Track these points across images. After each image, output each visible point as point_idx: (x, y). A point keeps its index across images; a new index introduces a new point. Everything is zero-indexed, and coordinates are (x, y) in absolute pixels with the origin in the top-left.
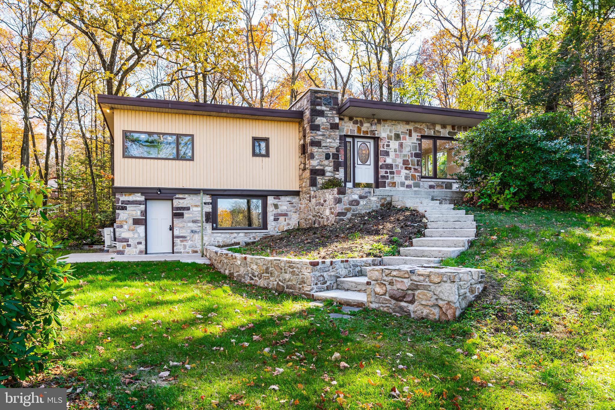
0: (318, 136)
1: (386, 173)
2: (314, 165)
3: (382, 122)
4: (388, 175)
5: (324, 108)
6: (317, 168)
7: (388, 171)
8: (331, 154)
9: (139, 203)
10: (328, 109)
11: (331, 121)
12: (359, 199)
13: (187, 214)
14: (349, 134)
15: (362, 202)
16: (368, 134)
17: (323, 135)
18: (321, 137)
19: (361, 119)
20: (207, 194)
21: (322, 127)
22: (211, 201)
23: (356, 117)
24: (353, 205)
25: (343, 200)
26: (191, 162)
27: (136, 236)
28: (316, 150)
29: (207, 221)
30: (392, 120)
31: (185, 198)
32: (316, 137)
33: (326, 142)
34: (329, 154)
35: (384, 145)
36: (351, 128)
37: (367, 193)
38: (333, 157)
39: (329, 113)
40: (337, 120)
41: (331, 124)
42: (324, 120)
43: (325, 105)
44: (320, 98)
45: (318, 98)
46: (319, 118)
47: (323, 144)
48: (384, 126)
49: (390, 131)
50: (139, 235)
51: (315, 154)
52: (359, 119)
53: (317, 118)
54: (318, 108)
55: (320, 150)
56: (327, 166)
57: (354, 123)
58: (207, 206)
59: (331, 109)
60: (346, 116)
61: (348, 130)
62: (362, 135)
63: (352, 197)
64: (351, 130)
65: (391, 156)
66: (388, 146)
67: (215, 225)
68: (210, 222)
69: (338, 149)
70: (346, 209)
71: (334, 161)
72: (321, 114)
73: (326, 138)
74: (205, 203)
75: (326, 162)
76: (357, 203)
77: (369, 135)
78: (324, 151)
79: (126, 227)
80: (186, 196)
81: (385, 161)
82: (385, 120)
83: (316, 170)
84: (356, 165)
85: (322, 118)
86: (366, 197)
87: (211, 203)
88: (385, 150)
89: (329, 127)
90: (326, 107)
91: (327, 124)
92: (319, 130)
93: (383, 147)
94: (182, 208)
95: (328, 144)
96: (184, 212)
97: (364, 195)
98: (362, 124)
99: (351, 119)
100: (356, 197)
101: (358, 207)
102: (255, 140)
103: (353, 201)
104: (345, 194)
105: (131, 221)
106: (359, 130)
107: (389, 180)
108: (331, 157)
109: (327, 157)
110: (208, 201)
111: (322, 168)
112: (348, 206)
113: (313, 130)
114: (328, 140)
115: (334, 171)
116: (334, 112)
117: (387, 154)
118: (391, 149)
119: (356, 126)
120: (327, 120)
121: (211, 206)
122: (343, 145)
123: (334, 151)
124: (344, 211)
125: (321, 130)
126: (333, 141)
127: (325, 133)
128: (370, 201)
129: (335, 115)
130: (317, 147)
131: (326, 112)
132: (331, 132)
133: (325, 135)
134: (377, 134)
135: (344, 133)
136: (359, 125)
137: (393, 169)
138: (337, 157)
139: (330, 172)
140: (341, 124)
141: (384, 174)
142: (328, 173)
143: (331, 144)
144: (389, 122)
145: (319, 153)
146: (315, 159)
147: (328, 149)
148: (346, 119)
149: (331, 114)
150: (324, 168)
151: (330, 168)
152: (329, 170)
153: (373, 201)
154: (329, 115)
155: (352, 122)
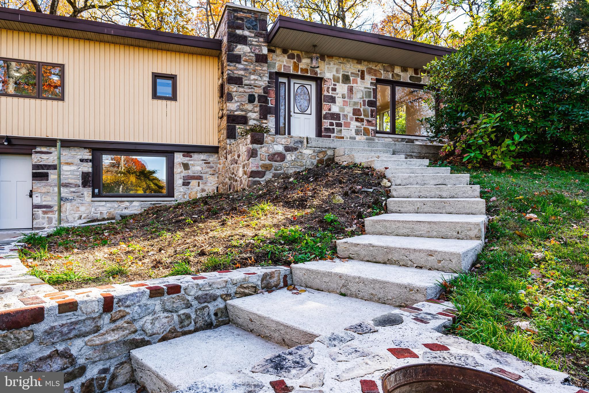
0: (238, 69)
1: (332, 124)
2: (232, 109)
3: (327, 59)
4: (334, 127)
5: (246, 33)
6: (236, 113)
7: (334, 122)
8: (256, 96)
10: (253, 35)
11: (257, 51)
12: (284, 152)
13: (53, 176)
14: (282, 71)
15: (290, 157)
16: (308, 73)
17: (245, 69)
18: (242, 72)
19: (299, 52)
20: (85, 148)
21: (244, 58)
22: (90, 157)
23: (292, 50)
24: (276, 161)
25: (259, 153)
26: (60, 102)
28: (235, 89)
29: (85, 184)
30: (340, 57)
31: (51, 153)
32: (235, 72)
33: (249, 80)
34: (254, 95)
35: (328, 88)
36: (285, 63)
37: (297, 142)
38: (259, 99)
39: (254, 41)
40: (265, 51)
41: (257, 55)
42: (246, 49)
43: (249, 29)
44: (242, 19)
45: (238, 19)
46: (239, 46)
47: (245, 82)
48: (330, 64)
49: (337, 71)
51: (234, 94)
52: (296, 53)
53: (236, 46)
54: (239, 32)
55: (241, 90)
56: (251, 111)
57: (289, 58)
58: (85, 164)
59: (257, 35)
60: (279, 47)
61: (281, 65)
62: (299, 73)
63: (273, 148)
64: (284, 66)
65: (337, 103)
66: (334, 90)
67: (96, 191)
68: (89, 186)
69: (266, 90)
70: (263, 166)
71: (260, 106)
72: (243, 40)
73: (250, 73)
74: (82, 160)
75: (250, 107)
76: (282, 157)
77: (309, 75)
78: (247, 90)
80: (53, 149)
81: (330, 110)
82: (331, 56)
83: (235, 116)
84: (292, 113)
85: (244, 46)
86: (296, 149)
87: (91, 161)
88: (330, 94)
89: (254, 59)
90: (250, 32)
91: (251, 54)
92: (240, 63)
93: (328, 91)
94: (45, 166)
95: (252, 82)
96: (49, 171)
97: (292, 145)
98: (299, 59)
99: (285, 51)
100: (280, 148)
101: (283, 164)
102: (156, 76)
103: (274, 154)
104: (262, 143)
106: (296, 66)
107: (335, 135)
108: (257, 99)
109: (251, 99)
110: (86, 157)
111: (243, 113)
112: (267, 162)
113: (231, 62)
114: (253, 77)
115: (260, 118)
116: (261, 40)
117: (333, 100)
118: (337, 94)
119: (292, 61)
120: (251, 49)
121: (90, 164)
122: (274, 85)
123: (261, 91)
124: (260, 169)
125: (243, 62)
126: (260, 79)
127: (248, 67)
128: (301, 155)
129: (263, 44)
130: (237, 86)
131: (249, 39)
132: (257, 66)
133: (248, 69)
134: (320, 73)
135: (276, 70)
136: (295, 60)
137: (340, 120)
138: (263, 99)
139: (254, 119)
140: (272, 57)
141: (329, 127)
142: (252, 121)
143: (256, 82)
144: (336, 59)
145: (239, 94)
146: (233, 101)
147: (252, 88)
148: (279, 51)
149: (256, 42)
150: (246, 114)
151: (255, 114)
152: (253, 117)
153: (306, 156)
154: (253, 43)
155: (286, 56)
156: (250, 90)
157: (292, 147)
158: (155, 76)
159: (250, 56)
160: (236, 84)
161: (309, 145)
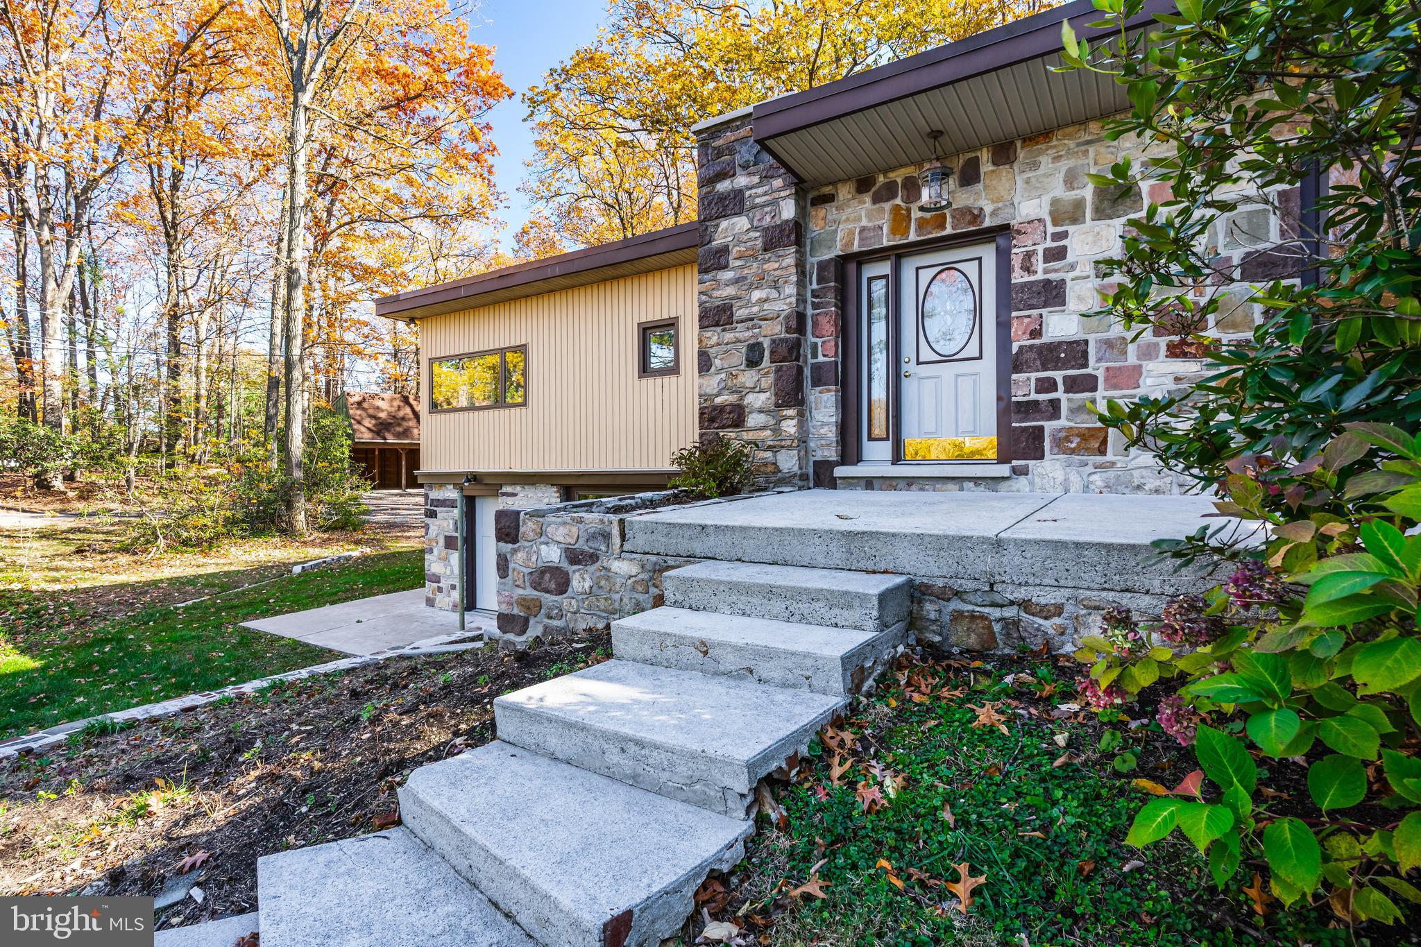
1: (1047, 385)
2: (709, 391)
3: (1021, 154)
4: (1060, 394)
5: (741, 181)
6: (718, 400)
7: (1058, 375)
8: (766, 344)
9: (451, 504)
10: (756, 179)
11: (767, 221)
12: (565, 565)
14: (856, 247)
15: (580, 581)
16: (942, 226)
17: (737, 281)
18: (731, 291)
19: (910, 171)
20: (553, 485)
21: (734, 252)
23: (885, 172)
24: (547, 591)
25: (512, 566)
26: (524, 409)
27: (448, 572)
28: (715, 339)
30: (1083, 122)
31: (514, 495)
32: (716, 294)
33: (748, 304)
34: (760, 345)
35: (1029, 256)
36: (864, 223)
37: (593, 536)
38: (772, 353)
39: (761, 194)
40: (788, 210)
41: (766, 231)
42: (742, 223)
43: (745, 167)
44: (731, 150)
45: (719, 152)
46: (724, 224)
47: (740, 313)
48: (1034, 166)
49: (1071, 180)
50: (452, 571)
51: (712, 352)
52: (898, 176)
53: (718, 226)
54: (723, 186)
55: (729, 336)
56: (752, 390)
57: (876, 200)
59: (766, 177)
60: (844, 181)
61: (852, 233)
62: (913, 237)
63: (538, 553)
64: (863, 229)
65: (1072, 303)
66: (1057, 254)
69: (799, 322)
70: (523, 602)
71: (778, 370)
72: (734, 204)
73: (751, 288)
75: (748, 378)
76: (562, 581)
77: (949, 230)
78: (740, 336)
79: (436, 551)
80: (518, 489)
81: (1036, 333)
82: (1040, 135)
83: (715, 408)
84: (909, 367)
85: (735, 219)
86: (594, 558)
88: (1040, 276)
89: (759, 244)
90: (749, 174)
91: (753, 234)
92: (725, 267)
93: (1027, 269)
95: (755, 309)
97: (582, 545)
98: (912, 192)
99: (863, 185)
100: (552, 555)
101: (565, 601)
102: (646, 331)
103: (543, 572)
104: (516, 540)
105: (442, 541)
106: (900, 220)
107: (1063, 422)
108: (767, 354)
109: (754, 357)
110: (554, 501)
111: (732, 398)
112: (530, 592)
113: (707, 271)
114: (757, 295)
115: (777, 405)
116: (778, 183)
117: (1052, 294)
118: (1072, 267)
119: (887, 206)
120: (751, 221)
122: (832, 298)
123: (776, 329)
124: (517, 610)
125: (734, 263)
126: (774, 294)
127: (746, 271)
128: (608, 578)
129: (783, 194)
130: (719, 329)
131: (748, 193)
132: (769, 261)
133: (745, 278)
134: (994, 213)
135: (837, 251)
136: (898, 201)
137: (1085, 365)
138: (790, 351)
139: (761, 411)
140: (825, 218)
141: (1034, 396)
142: (754, 415)
143: (766, 306)
144: (1064, 137)
145: (724, 348)
146: (713, 369)
147: (754, 327)
148: (844, 192)
149: (765, 194)
150: (742, 398)
151: (763, 396)
152: (758, 404)
153: (619, 581)
154: (758, 200)
155: (867, 198)
156: (749, 334)
157: (582, 552)
158: (645, 329)
159: (750, 240)
160: (717, 325)
161: (627, 546)
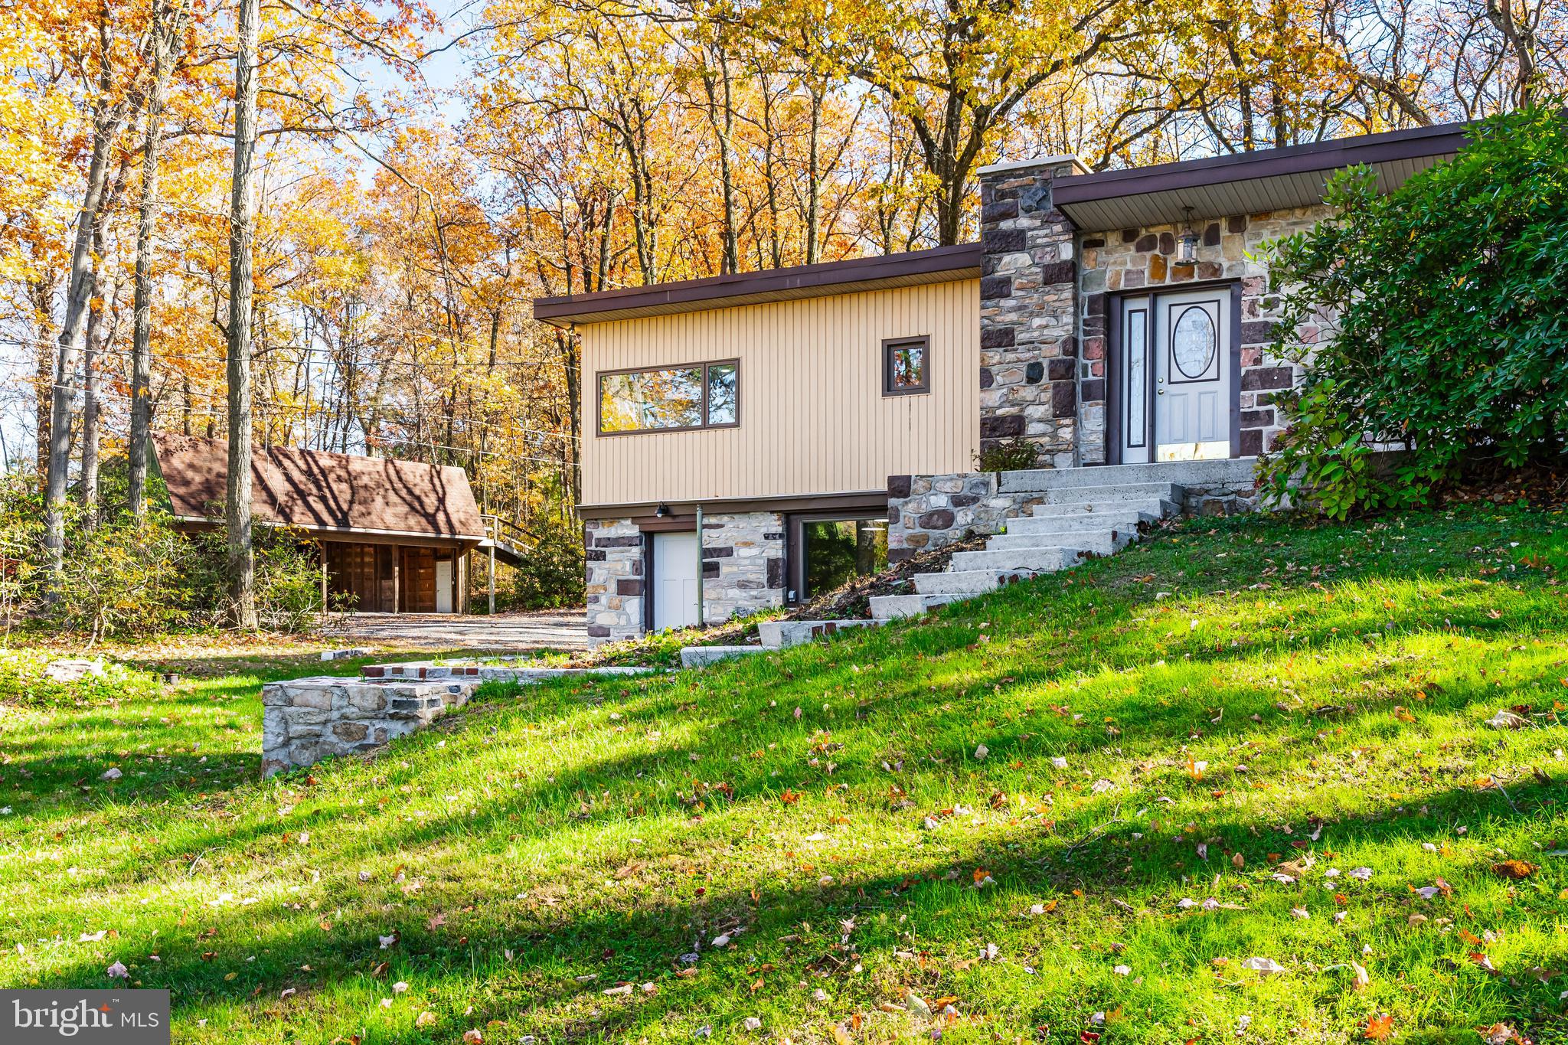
0: (1006, 313)
1: (1265, 400)
2: (990, 404)
3: (1249, 226)
5: (1024, 222)
6: (999, 412)
7: (1271, 392)
8: (1045, 364)
9: (627, 542)
10: (1038, 223)
11: (1048, 259)
12: (951, 508)
13: (726, 567)
14: (1122, 286)
15: (964, 516)
16: (1191, 276)
17: (1020, 308)
18: (1013, 317)
19: (1167, 229)
20: (772, 512)
21: (1016, 283)
22: (780, 530)
23: (1147, 227)
24: (934, 528)
25: (902, 514)
26: (735, 430)
27: (623, 622)
28: (997, 358)
29: (772, 583)
30: (1291, 209)
31: (722, 526)
32: (999, 319)
33: (1029, 329)
34: (1039, 364)
35: (1253, 303)
36: (1129, 266)
37: (976, 486)
38: (1051, 371)
39: (1041, 236)
40: (1067, 252)
41: (1046, 267)
42: (1023, 259)
43: (1028, 210)
44: (1013, 194)
45: (1003, 195)
46: (1007, 258)
47: (1021, 337)
48: (1259, 236)
50: (628, 621)
51: (994, 370)
52: (1158, 232)
53: (1000, 259)
54: (1006, 225)
55: (1011, 356)
56: (1032, 403)
57: (1139, 249)
58: (772, 543)
59: (1047, 222)
60: (1113, 230)
61: (1118, 274)
62: (1168, 282)
63: (928, 502)
64: (1128, 272)
66: (1272, 303)
67: (791, 594)
68: (779, 586)
69: (1072, 346)
70: (911, 539)
71: (1055, 387)
72: (1016, 241)
73: (1032, 315)
74: (767, 537)
75: (1029, 392)
76: (947, 519)
77: (1196, 279)
78: (1022, 356)
79: (603, 600)
80: (725, 519)
81: (1258, 361)
82: (1262, 214)
83: (996, 419)
84: (1162, 386)
85: (1018, 255)
86: (975, 500)
87: (781, 536)
88: (1261, 319)
89: (1040, 278)
90: (1031, 217)
91: (1034, 269)
92: (1008, 295)
93: (1252, 313)
94: (715, 549)
95: (1036, 334)
96: (722, 560)
97: (966, 492)
98: (1169, 244)
99: (1128, 235)
100: (940, 501)
101: (950, 532)
102: (893, 347)
103: (931, 515)
104: (907, 495)
105: (613, 587)
106: (1159, 267)
107: (1274, 427)
108: (1046, 372)
109: (1034, 375)
110: (773, 530)
111: (1014, 410)
112: (919, 530)
113: (989, 298)
114: (1037, 322)
115: (1055, 416)
116: (1058, 228)
117: (1268, 332)
119: (1148, 255)
120: (1033, 258)
121: (780, 542)
122: (1100, 327)
123: (1056, 352)
124: (905, 546)
125: (1014, 293)
126: (1053, 322)
127: (1028, 301)
128: (986, 512)
129: (1062, 238)
130: (1001, 350)
131: (1030, 234)
132: (1048, 293)
133: (1026, 307)
134: (1229, 269)
135: (1106, 288)
136: (1157, 252)
137: (1290, 386)
138: (1064, 370)
139: (1040, 421)
140: (1095, 260)
141: (1256, 408)
142: (1034, 424)
143: (1046, 332)
144: (1280, 217)
145: (1007, 366)
146: (994, 385)
147: (1035, 349)
148: (1113, 240)
149: (1046, 236)
150: (1022, 410)
151: (1042, 408)
152: (1036, 416)
153: (995, 513)
154: (1039, 241)
155: (1132, 247)
156: (1031, 354)
157: (966, 497)
158: (889, 346)
159: (1031, 274)
160: (999, 346)
161: (1002, 489)
